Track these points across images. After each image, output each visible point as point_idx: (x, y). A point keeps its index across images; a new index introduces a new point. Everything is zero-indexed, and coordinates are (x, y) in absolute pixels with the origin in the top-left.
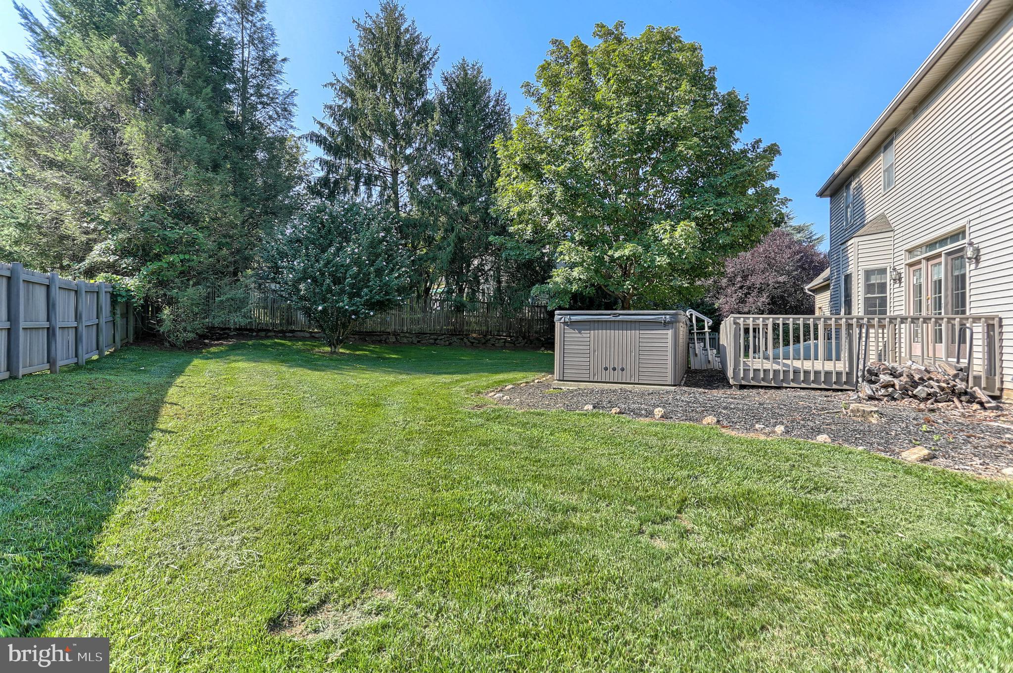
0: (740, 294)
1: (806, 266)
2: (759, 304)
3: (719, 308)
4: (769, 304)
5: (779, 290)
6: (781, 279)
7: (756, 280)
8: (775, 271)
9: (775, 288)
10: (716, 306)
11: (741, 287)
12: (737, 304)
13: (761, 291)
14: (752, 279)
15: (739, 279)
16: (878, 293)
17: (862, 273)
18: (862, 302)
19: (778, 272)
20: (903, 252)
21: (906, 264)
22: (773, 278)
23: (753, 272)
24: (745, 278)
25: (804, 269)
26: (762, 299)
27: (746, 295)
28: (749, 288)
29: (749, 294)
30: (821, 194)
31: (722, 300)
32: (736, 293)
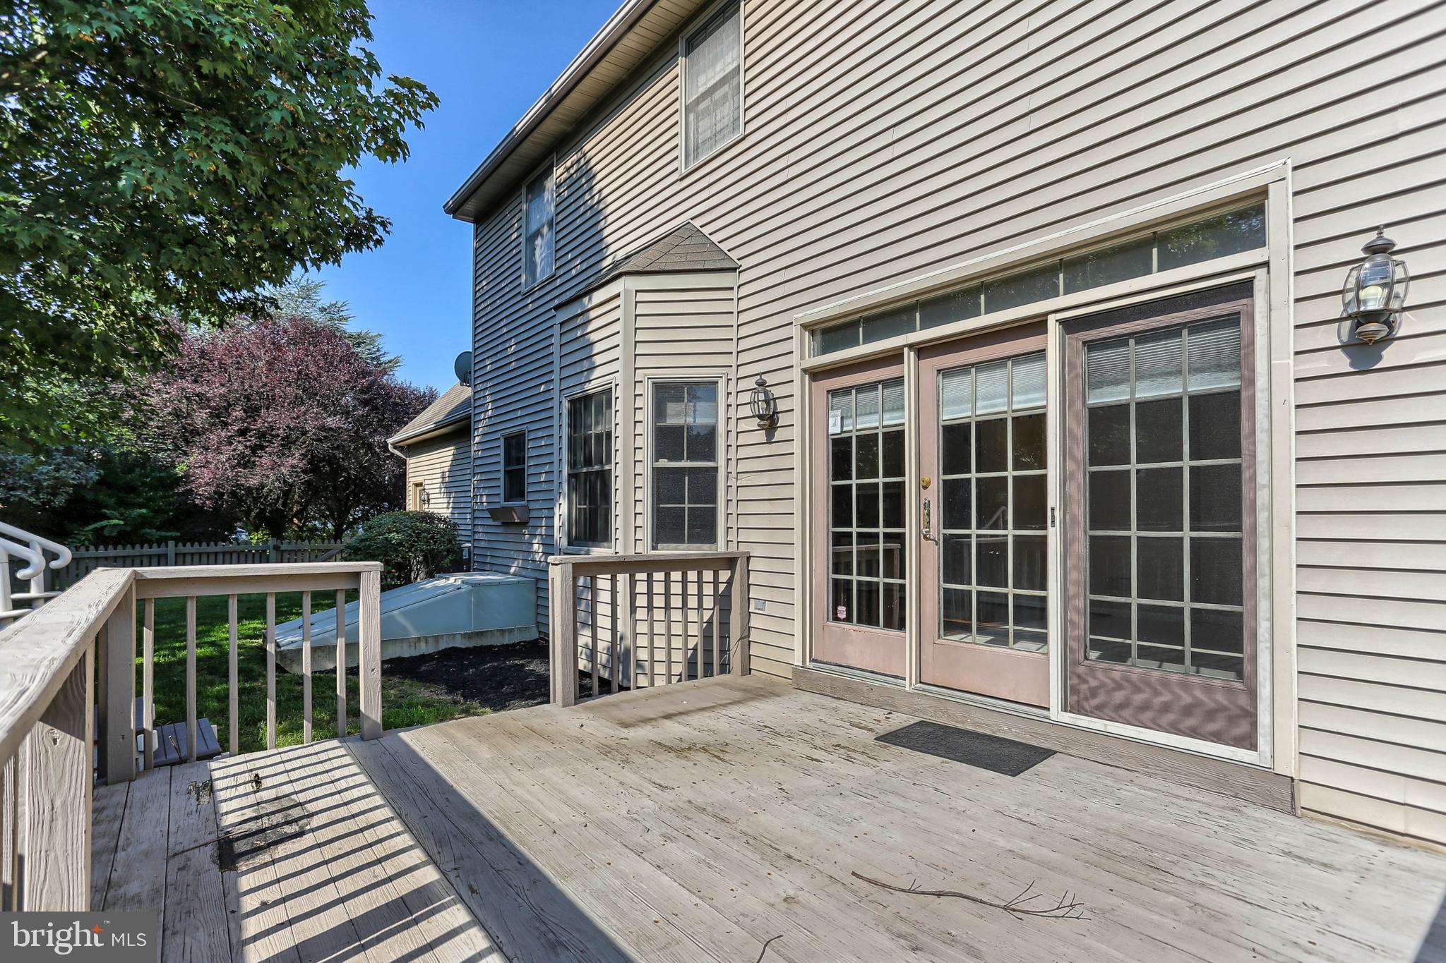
0: (240, 447)
1: (380, 402)
2: (283, 470)
3: (187, 476)
4: (304, 472)
5: (326, 445)
6: (331, 422)
7: (279, 419)
8: (320, 404)
9: (319, 440)
10: (180, 470)
11: (243, 433)
12: (233, 467)
13: (288, 443)
14: (268, 417)
15: (237, 413)
16: (690, 458)
17: (646, 390)
18: (645, 481)
19: (325, 407)
20: (795, 331)
21: (805, 371)
22: (314, 420)
23: (271, 401)
24: (252, 412)
25: (375, 408)
26: (291, 461)
27: (254, 449)
28: (262, 435)
29: (262, 448)
30: (455, 209)
31: (196, 457)
32: (231, 444)
